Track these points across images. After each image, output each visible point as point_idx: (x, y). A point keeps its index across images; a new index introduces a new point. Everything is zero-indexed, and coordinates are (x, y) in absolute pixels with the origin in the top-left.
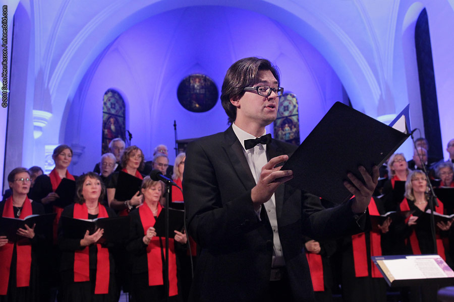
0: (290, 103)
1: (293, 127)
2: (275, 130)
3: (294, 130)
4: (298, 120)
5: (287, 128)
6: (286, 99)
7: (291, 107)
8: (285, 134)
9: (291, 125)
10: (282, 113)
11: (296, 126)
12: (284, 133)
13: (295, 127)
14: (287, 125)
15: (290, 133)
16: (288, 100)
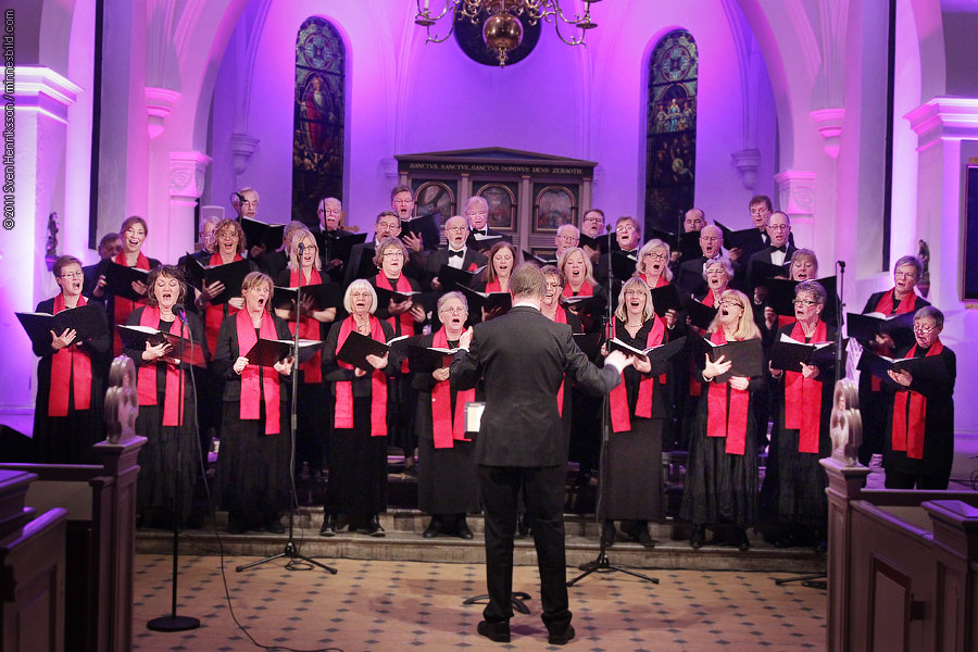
0: (683, 54)
1: (686, 105)
2: (651, 108)
3: (687, 113)
4: (696, 90)
5: (674, 108)
6: (676, 44)
7: (685, 63)
8: (670, 120)
9: (681, 101)
10: (668, 75)
11: (692, 102)
12: (667, 117)
13: (690, 106)
14: (674, 100)
15: (678, 119)
16: (680, 46)
